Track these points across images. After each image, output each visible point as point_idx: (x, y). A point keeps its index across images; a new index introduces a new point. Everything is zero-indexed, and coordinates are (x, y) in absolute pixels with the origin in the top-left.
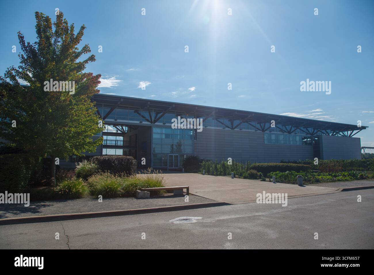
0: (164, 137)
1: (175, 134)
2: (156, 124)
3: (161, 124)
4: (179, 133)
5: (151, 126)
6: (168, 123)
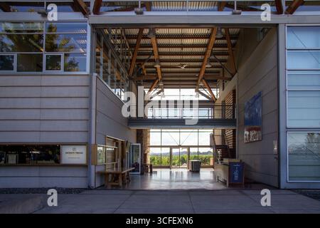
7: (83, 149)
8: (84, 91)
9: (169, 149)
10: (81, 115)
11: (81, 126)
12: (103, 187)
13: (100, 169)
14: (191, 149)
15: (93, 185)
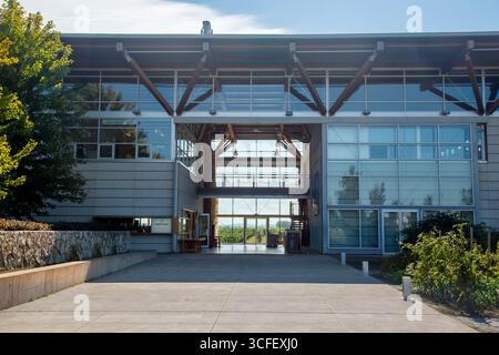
0: (365, 153)
1: (402, 145)
2: (339, 114)
3: (358, 114)
4: (419, 140)
5: (321, 124)
6: (375, 110)
7: (168, 221)
8: (169, 175)
9: (242, 219)
10: (167, 194)
11: (167, 203)
12: (181, 252)
13: (179, 238)
14: (271, 219)
15: (175, 249)
